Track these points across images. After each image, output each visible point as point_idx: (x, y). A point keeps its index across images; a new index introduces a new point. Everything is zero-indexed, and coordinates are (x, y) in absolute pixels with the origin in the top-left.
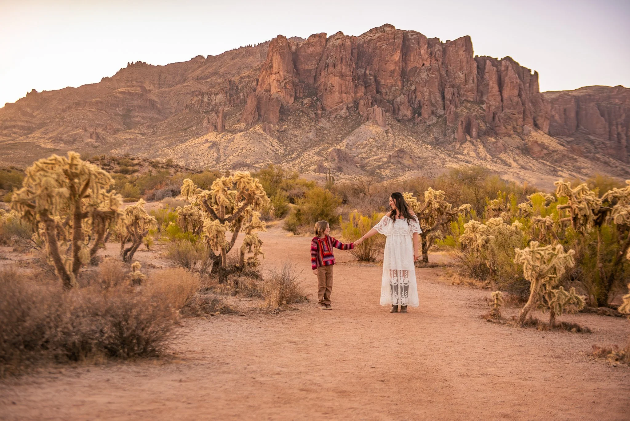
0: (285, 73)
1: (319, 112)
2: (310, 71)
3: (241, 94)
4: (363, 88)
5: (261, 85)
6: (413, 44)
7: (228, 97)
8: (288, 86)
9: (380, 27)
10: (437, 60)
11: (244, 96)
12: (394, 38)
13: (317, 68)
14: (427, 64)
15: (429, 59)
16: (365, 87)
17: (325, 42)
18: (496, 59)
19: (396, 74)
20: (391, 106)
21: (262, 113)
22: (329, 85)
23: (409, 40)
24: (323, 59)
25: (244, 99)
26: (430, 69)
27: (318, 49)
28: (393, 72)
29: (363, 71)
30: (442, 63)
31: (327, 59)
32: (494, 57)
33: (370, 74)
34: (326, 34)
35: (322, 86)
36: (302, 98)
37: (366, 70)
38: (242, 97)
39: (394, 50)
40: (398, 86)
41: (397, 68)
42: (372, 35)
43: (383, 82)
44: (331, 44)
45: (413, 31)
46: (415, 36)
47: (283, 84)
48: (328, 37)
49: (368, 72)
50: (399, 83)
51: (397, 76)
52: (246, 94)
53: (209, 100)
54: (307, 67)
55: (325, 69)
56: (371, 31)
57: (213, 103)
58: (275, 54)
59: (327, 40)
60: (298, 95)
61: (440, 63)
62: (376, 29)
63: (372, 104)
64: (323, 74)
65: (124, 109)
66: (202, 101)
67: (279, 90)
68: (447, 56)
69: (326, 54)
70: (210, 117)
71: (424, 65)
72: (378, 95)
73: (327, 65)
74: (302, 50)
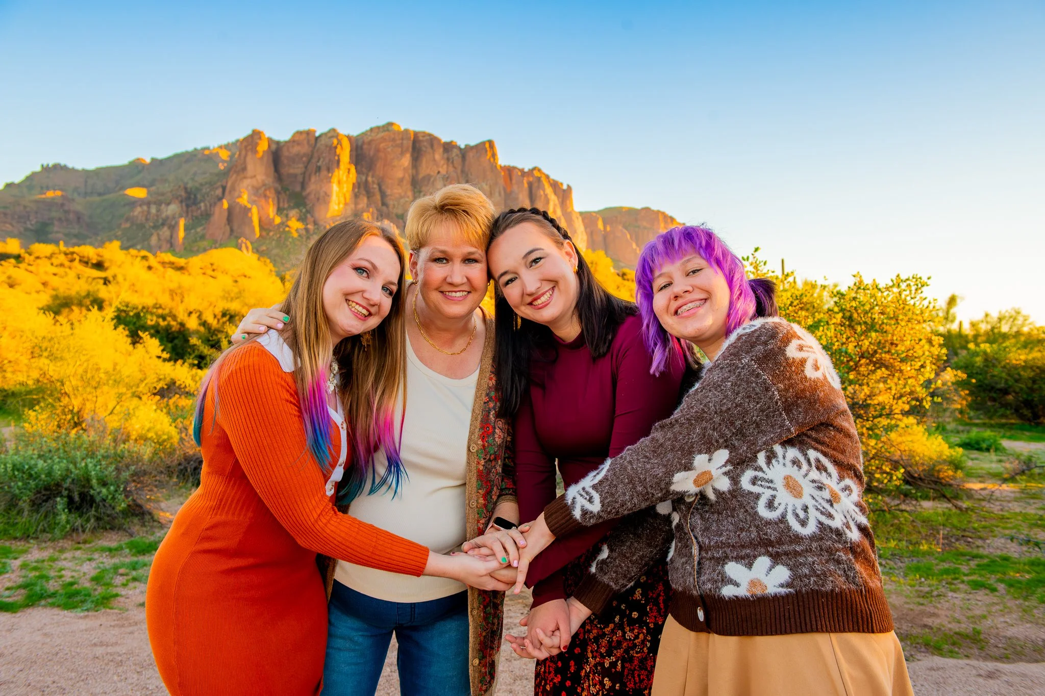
0: (264, 177)
1: (310, 227)
2: (295, 176)
3: (202, 204)
4: (365, 200)
5: (230, 192)
6: (426, 148)
7: (185, 208)
8: (268, 193)
9: (383, 126)
10: (454, 167)
11: (206, 206)
12: (402, 139)
13: (304, 173)
14: (443, 171)
15: (445, 166)
16: (368, 198)
17: (313, 142)
18: (523, 169)
19: (405, 182)
20: (401, 221)
21: (235, 228)
22: (322, 194)
23: (420, 141)
24: (314, 160)
25: (206, 210)
26: (448, 178)
27: (305, 149)
28: (401, 180)
29: (364, 178)
30: (463, 171)
31: (318, 162)
32: (520, 167)
33: (373, 182)
34: (315, 132)
35: (312, 196)
36: (287, 209)
37: (367, 175)
38: (203, 208)
39: (402, 153)
40: (408, 197)
41: (407, 176)
42: (373, 134)
43: (389, 192)
44: (323, 142)
45: (424, 133)
46: (428, 137)
47: (261, 191)
48: (317, 134)
49: (370, 179)
50: (410, 194)
51: (407, 186)
52: (208, 204)
53: (158, 210)
54: (292, 171)
55: (315, 174)
56: (372, 130)
57: (164, 215)
58: (249, 153)
59: (317, 139)
60: (281, 205)
61: (459, 171)
62: (378, 128)
63: (377, 219)
64: (313, 179)
65: (37, 222)
66: (149, 212)
67: (256, 198)
68: (467, 163)
69: (316, 155)
70: (161, 233)
71: (439, 172)
72: (384, 208)
73: (319, 169)
74: (285, 149)
